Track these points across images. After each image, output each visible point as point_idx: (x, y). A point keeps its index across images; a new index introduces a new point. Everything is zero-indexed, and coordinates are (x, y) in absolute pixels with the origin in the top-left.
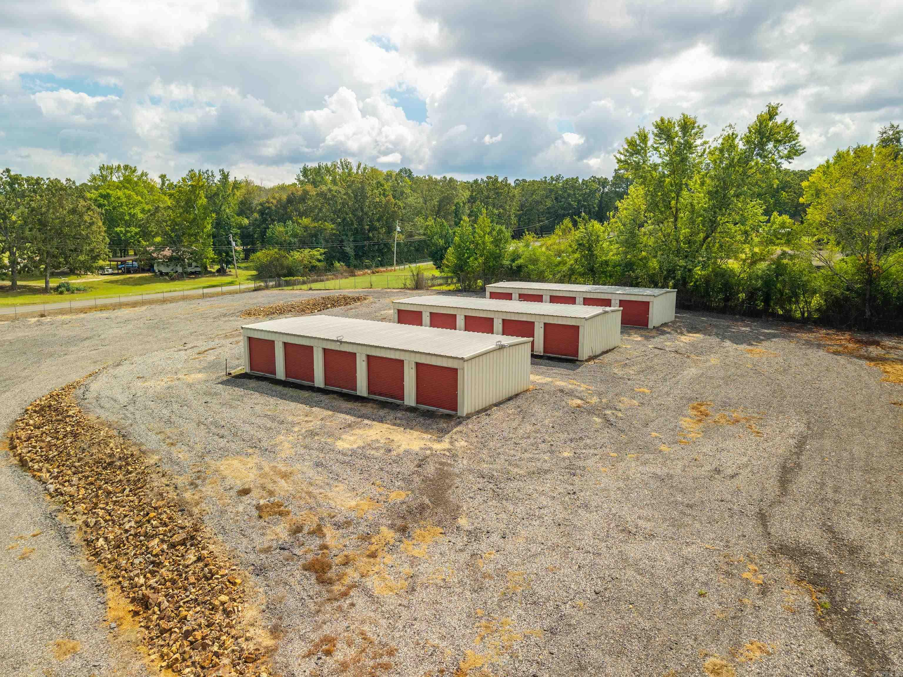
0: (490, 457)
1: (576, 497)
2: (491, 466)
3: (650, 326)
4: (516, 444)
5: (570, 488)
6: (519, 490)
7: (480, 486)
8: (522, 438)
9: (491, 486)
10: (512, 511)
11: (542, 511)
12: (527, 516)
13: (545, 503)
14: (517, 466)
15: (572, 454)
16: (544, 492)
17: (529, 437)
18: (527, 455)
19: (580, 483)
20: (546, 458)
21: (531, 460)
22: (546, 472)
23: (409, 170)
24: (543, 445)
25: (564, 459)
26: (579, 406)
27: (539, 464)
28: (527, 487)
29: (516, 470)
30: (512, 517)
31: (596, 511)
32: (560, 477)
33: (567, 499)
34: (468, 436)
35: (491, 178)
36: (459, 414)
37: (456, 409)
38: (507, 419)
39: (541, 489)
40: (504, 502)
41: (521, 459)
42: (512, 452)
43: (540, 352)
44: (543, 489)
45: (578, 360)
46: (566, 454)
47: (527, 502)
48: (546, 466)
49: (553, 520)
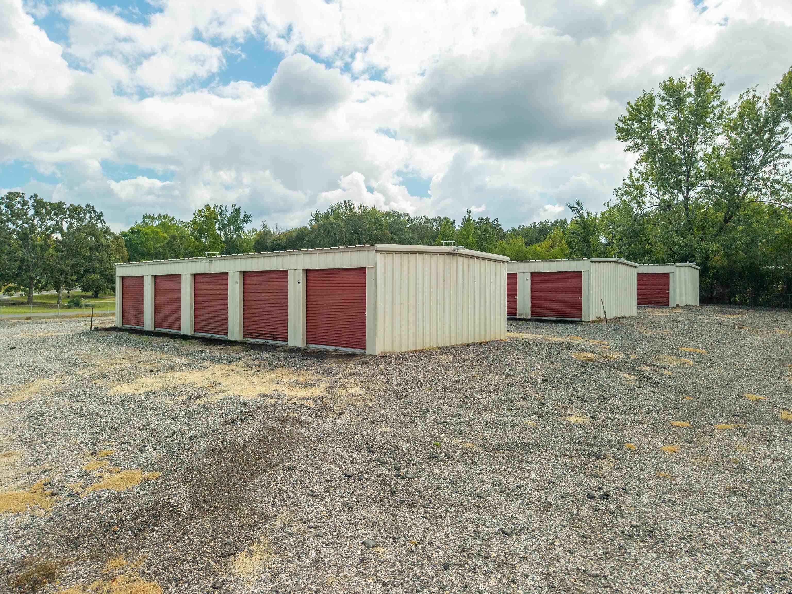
0: (404, 414)
1: (612, 507)
2: (399, 431)
3: (671, 304)
4: (466, 398)
5: (593, 483)
6: (453, 483)
7: (353, 470)
8: (481, 390)
9: (383, 470)
10: (416, 540)
11: (511, 543)
12: (461, 557)
13: (521, 519)
14: (461, 434)
15: (587, 421)
16: (521, 491)
17: (495, 391)
18: (486, 417)
19: (616, 473)
20: (530, 424)
21: (496, 425)
22: (528, 448)
23: (408, 215)
24: (525, 403)
25: (570, 427)
26: (590, 360)
27: (512, 434)
28: (476, 478)
29: (455, 441)
30: (414, 558)
31: (690, 552)
32: (562, 460)
33: (585, 509)
34: (371, 381)
35: (482, 219)
36: (368, 351)
37: (363, 347)
38: (457, 365)
39: (514, 484)
40: (403, 511)
41: (472, 422)
42: (455, 410)
43: (526, 315)
44: (518, 482)
45: (581, 321)
46: (574, 420)
47: (467, 515)
48: (530, 438)
49: (546, 576)
